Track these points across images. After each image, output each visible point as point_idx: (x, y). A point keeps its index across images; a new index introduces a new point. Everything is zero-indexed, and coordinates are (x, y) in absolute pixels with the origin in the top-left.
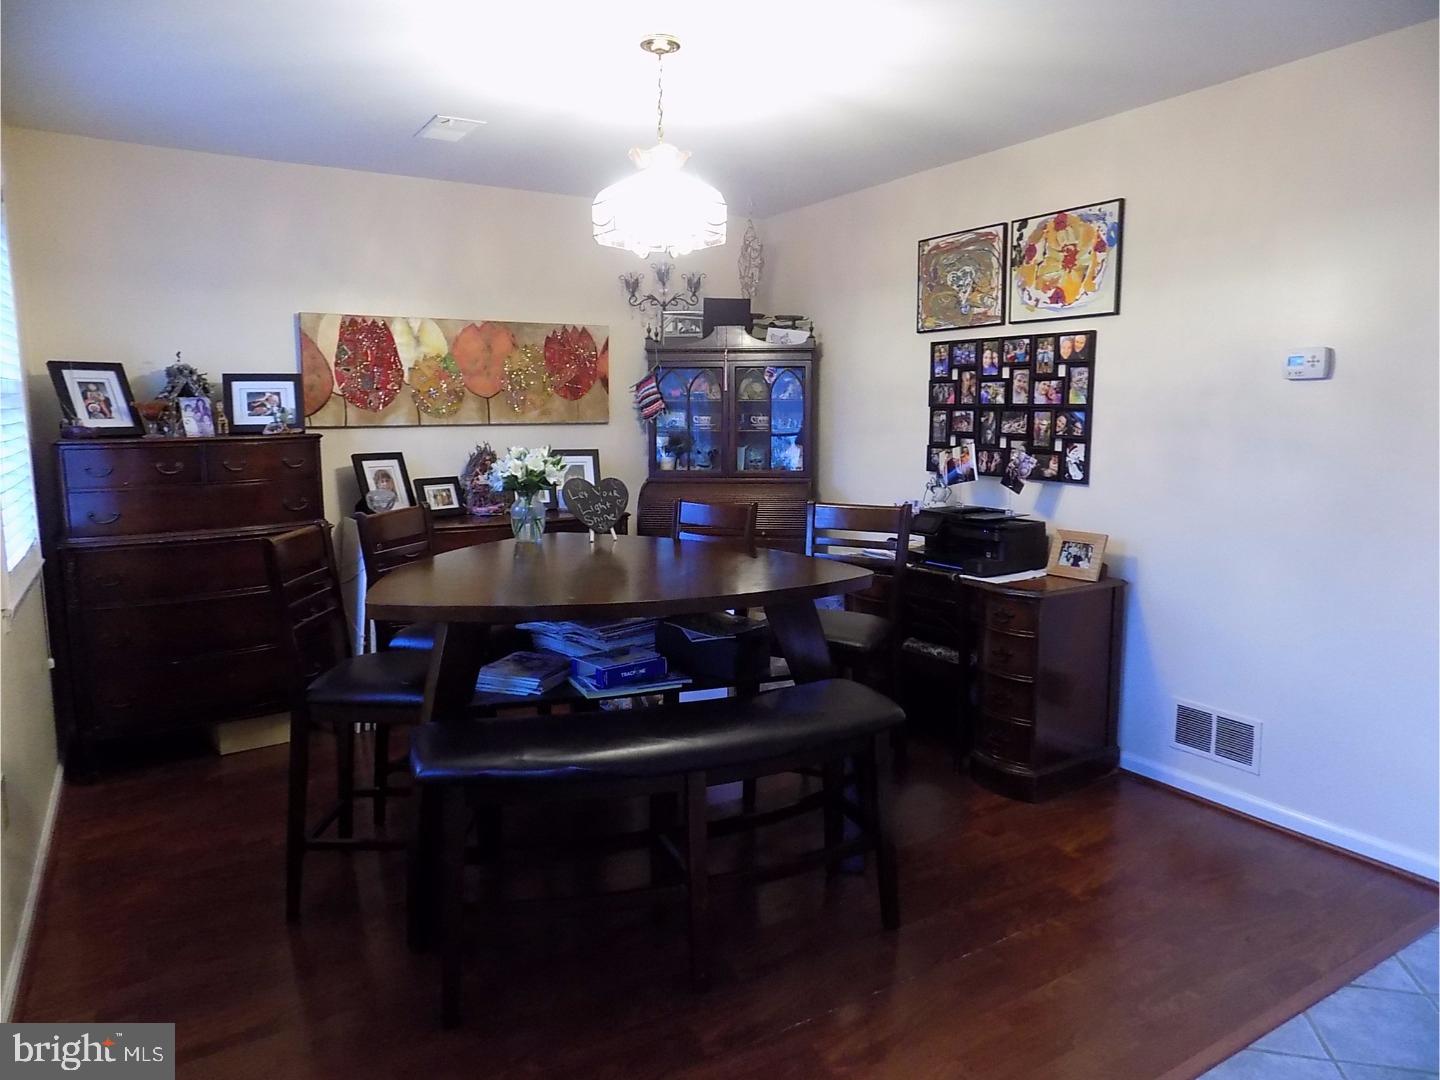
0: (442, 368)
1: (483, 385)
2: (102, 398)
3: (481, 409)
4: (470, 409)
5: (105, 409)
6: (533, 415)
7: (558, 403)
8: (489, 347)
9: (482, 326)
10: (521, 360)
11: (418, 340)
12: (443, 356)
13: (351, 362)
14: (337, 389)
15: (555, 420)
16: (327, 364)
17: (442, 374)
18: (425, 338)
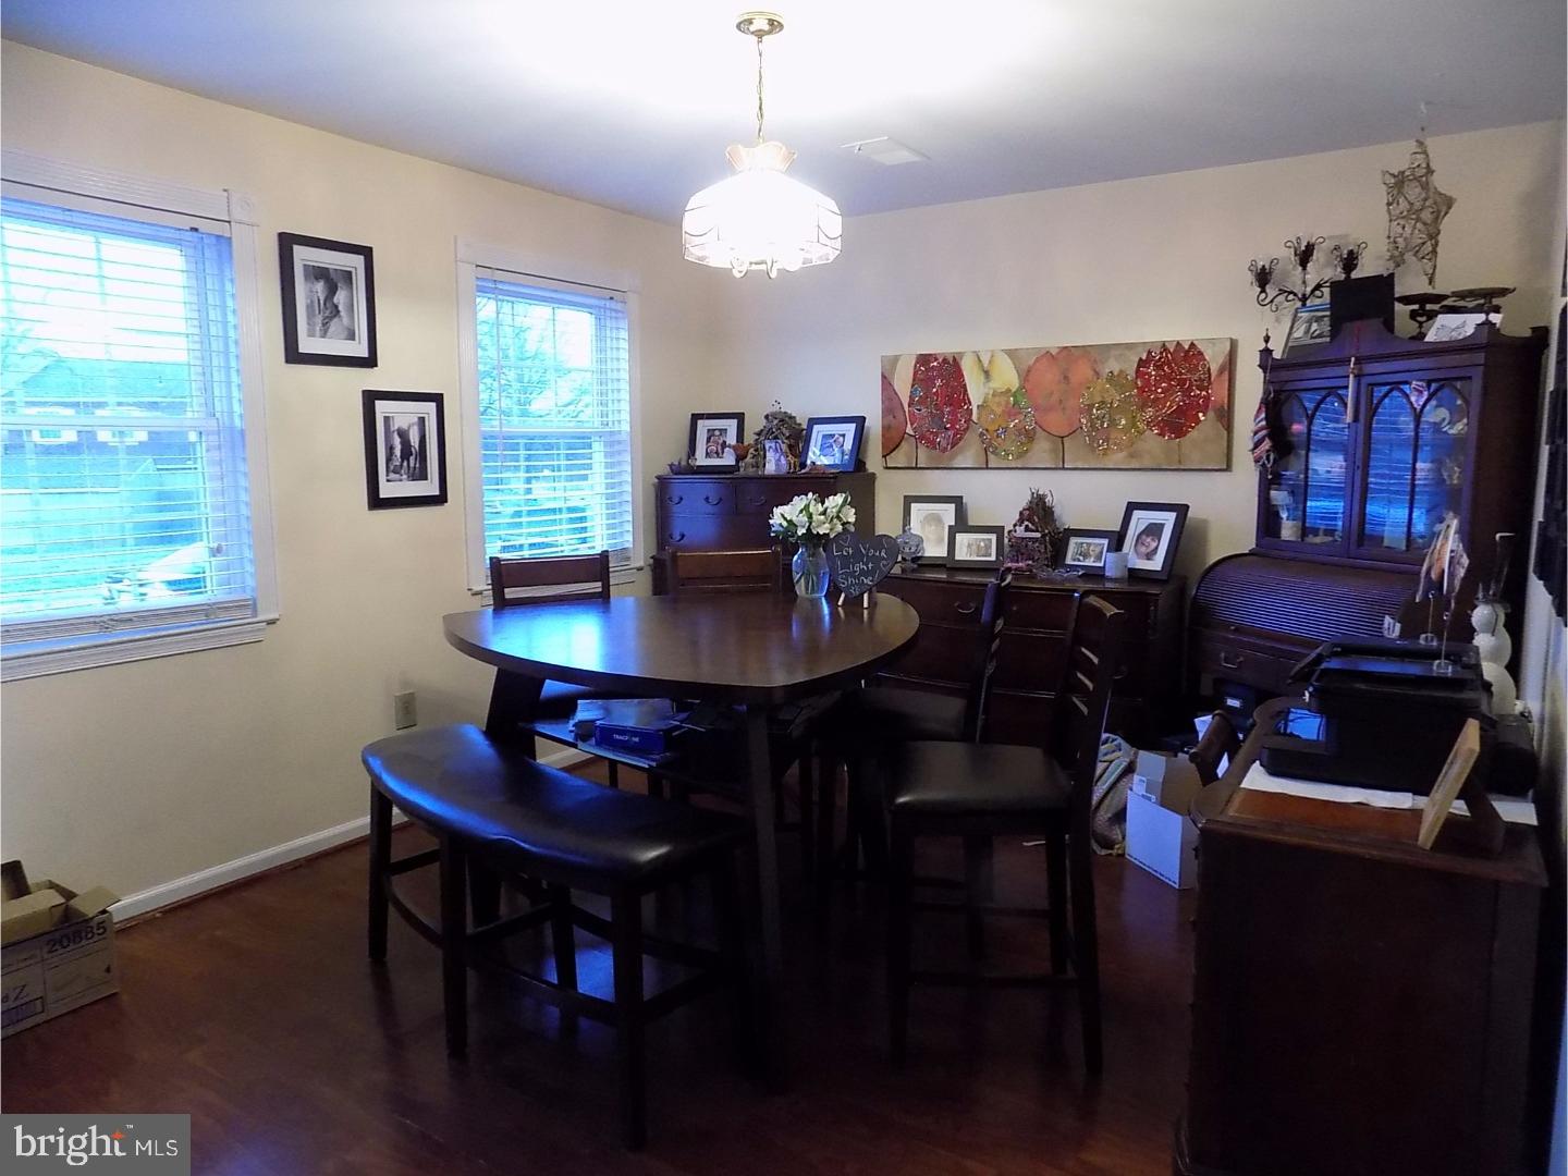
0: (1014, 404)
1: (1057, 422)
2: (721, 441)
3: (1054, 451)
4: (1041, 450)
5: (720, 451)
6: (1118, 458)
7: (1153, 442)
8: (1066, 378)
9: (1058, 353)
10: (1102, 390)
11: (987, 374)
12: (1014, 390)
13: (922, 401)
14: (909, 430)
15: (1147, 463)
16: (902, 404)
17: (1013, 411)
18: (994, 374)
